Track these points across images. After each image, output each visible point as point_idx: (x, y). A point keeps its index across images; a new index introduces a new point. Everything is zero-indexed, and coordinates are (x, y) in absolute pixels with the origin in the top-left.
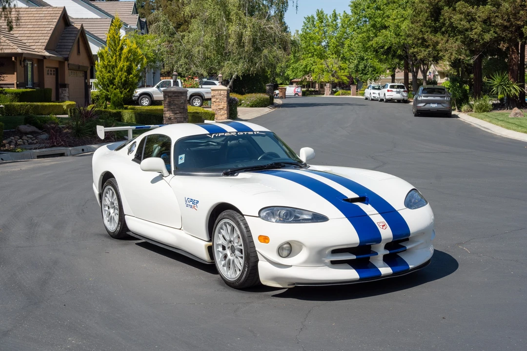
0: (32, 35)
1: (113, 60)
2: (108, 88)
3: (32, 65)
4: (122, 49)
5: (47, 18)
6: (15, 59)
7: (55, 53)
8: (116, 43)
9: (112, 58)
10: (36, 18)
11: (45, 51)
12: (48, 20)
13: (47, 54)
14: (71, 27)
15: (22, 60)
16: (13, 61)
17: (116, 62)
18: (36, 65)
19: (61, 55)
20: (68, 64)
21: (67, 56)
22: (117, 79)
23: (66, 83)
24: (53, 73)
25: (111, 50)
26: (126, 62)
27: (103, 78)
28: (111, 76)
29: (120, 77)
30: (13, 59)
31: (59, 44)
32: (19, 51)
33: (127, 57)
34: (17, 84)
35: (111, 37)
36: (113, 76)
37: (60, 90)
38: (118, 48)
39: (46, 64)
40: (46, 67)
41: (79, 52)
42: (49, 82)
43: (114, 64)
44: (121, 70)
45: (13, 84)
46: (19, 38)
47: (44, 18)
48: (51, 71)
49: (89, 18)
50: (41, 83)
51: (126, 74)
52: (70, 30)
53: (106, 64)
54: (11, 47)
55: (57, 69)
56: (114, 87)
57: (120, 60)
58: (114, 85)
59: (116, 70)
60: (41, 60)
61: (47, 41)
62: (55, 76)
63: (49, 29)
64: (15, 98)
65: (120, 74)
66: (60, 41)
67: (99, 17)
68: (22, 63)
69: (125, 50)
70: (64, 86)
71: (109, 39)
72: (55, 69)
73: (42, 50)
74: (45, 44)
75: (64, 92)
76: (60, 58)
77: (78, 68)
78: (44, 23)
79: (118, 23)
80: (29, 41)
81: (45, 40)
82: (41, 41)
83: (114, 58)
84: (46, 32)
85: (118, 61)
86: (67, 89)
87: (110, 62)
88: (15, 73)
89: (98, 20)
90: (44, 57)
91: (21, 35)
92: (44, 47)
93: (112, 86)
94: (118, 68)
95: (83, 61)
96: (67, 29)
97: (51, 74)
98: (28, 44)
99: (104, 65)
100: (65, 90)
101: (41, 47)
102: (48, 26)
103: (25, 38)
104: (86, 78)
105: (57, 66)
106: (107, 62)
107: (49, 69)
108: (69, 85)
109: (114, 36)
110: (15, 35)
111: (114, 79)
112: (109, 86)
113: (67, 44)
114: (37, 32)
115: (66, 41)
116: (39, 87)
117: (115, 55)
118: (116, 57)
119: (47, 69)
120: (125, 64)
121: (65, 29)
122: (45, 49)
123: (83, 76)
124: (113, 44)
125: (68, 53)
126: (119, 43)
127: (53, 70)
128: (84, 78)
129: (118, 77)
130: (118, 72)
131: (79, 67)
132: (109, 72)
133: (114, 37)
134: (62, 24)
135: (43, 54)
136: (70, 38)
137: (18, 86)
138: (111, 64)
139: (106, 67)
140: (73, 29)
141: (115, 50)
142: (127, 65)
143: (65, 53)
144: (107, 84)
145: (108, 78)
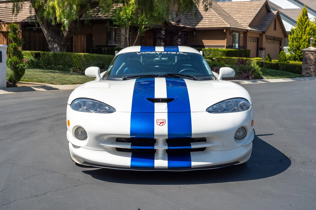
0: (244, 17)
1: (300, 34)
2: (296, 52)
3: (239, 35)
4: (306, 27)
5: (254, 7)
6: (226, 30)
7: (257, 28)
8: (303, 23)
9: (299, 33)
10: (248, 7)
11: (248, 27)
12: (255, 9)
13: (249, 28)
14: (271, 13)
15: (231, 32)
16: (225, 32)
17: (301, 35)
18: (242, 35)
19: (261, 30)
20: (266, 36)
21: (264, 30)
22: (301, 46)
23: (263, 47)
24: (255, 40)
25: (300, 28)
26: (308, 36)
27: (293, 46)
28: (298, 45)
29: (304, 45)
30: (225, 31)
31: (261, 23)
32: (229, 26)
33: (309, 32)
34: (226, 46)
35: (300, 20)
36: (299, 45)
37: (259, 52)
38: (304, 27)
39: (249, 35)
41: (275, 28)
42: (251, 46)
43: (300, 37)
44: (305, 41)
45: (224, 46)
46: (235, 19)
47: (253, 7)
48: (253, 39)
50: (245, 46)
51: (307, 43)
52: (270, 14)
53: (295, 36)
54: (225, 24)
55: (258, 38)
56: (300, 51)
57: (305, 34)
58: (300, 50)
59: (301, 41)
60: (246, 32)
61: (251, 21)
62: (256, 43)
63: (254, 14)
64: (224, 54)
65: (303, 43)
66: (262, 21)
67: (300, 8)
68: (231, 33)
69: (308, 29)
70: (262, 49)
71: (298, 21)
73: (246, 26)
74: (249, 23)
75: (261, 53)
77: (274, 39)
78: (252, 10)
79: (305, 11)
80: (241, 21)
81: (250, 20)
82: (248, 21)
83: (301, 33)
84: (251, 15)
85: (303, 35)
86: (264, 51)
87: (298, 35)
88: (226, 39)
89: (299, 10)
90: (247, 30)
91: (237, 18)
92: (248, 25)
93: (298, 51)
94: (303, 40)
95: (278, 34)
96: (269, 14)
97: (253, 41)
98: (239, 23)
99: (294, 37)
100: (262, 52)
101: (246, 24)
102: (254, 12)
103: (239, 19)
104: (281, 45)
105: (258, 36)
106: (296, 35)
107: (252, 38)
108: (265, 48)
109: (302, 19)
110: (234, 18)
111: (300, 46)
112: (296, 51)
113: (266, 23)
114: (246, 16)
115: (266, 21)
116: (243, 49)
117: (301, 31)
118: (302, 32)
119: (250, 38)
120: (307, 37)
121: (267, 14)
122: (249, 26)
123: (279, 44)
124: (301, 24)
125: (266, 28)
126: (305, 24)
127: (255, 39)
128: (279, 45)
129: (302, 45)
130: (303, 42)
131: (275, 37)
132: (297, 42)
133: (302, 20)
134: (265, 10)
135: (247, 29)
136: (269, 20)
137: (227, 47)
138: (298, 37)
139: (295, 39)
140: (272, 14)
141: (302, 28)
142: (308, 38)
143: (264, 29)
144: (295, 50)
145: (296, 46)
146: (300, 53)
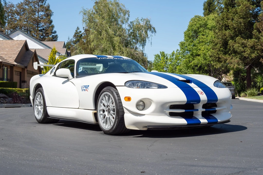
0: (8, 54)
3: (7, 69)
7: (20, 64)
8: (54, 61)
11: (14, 62)
12: (17, 47)
13: (15, 63)
14: (29, 50)
15: (2, 66)
18: (9, 69)
19: (23, 65)
20: (27, 70)
21: (26, 66)
23: (25, 80)
24: (18, 74)
31: (22, 59)
32: (0, 60)
35: (51, 58)
37: (22, 84)
39: (15, 69)
40: (15, 71)
42: (16, 79)
47: (15, 45)
49: (39, 48)
50: (12, 79)
52: (29, 52)
55: (21, 73)
60: (12, 66)
61: (16, 57)
62: (19, 77)
63: (17, 51)
66: (23, 58)
67: (45, 49)
72: (19, 73)
73: (13, 62)
74: (15, 58)
76: (23, 66)
77: (32, 73)
78: (15, 48)
79: (55, 51)
80: (6, 57)
81: (15, 56)
82: (12, 57)
84: (15, 52)
90: (14, 65)
91: (2, 54)
92: (14, 60)
96: (27, 52)
97: (17, 75)
100: (25, 84)
101: (12, 60)
102: (17, 49)
103: (4, 55)
105: (21, 71)
107: (17, 72)
108: (27, 81)
109: (52, 57)
114: (10, 52)
115: (26, 58)
119: (15, 72)
122: (14, 61)
124: (52, 62)
127: (18, 73)
133: (53, 58)
134: (24, 49)
135: (13, 64)
136: (28, 57)
140: (30, 52)
143: (26, 64)
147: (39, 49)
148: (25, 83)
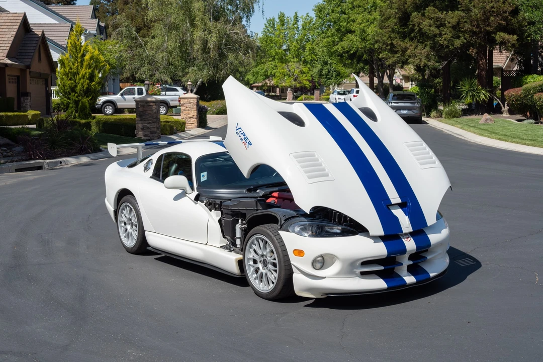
1: (75, 67)
2: (69, 96)
4: (83, 55)
5: (7, 24)
7: (18, 61)
8: (78, 49)
9: (74, 65)
11: (6, 59)
12: (9, 27)
13: (9, 62)
14: (32, 33)
17: (77, 69)
19: (22, 62)
20: (30, 72)
21: (28, 64)
22: (79, 86)
23: (28, 91)
24: (14, 81)
25: (73, 57)
26: (89, 69)
27: (64, 86)
28: (72, 84)
29: (82, 85)
31: (19, 51)
33: (89, 64)
35: (72, 43)
36: (74, 84)
37: (22, 99)
38: (80, 55)
39: (8, 72)
40: (8, 76)
41: (40, 59)
42: (11, 90)
43: (75, 71)
44: (83, 77)
47: (4, 24)
48: (12, 79)
50: (3, 92)
51: (88, 81)
52: (31, 36)
53: (67, 71)
55: (18, 77)
56: (76, 95)
57: (82, 67)
58: (76, 93)
59: (78, 77)
60: (3, 68)
61: (8, 48)
62: (16, 85)
65: (82, 81)
66: (21, 48)
67: (57, 23)
69: (87, 57)
70: (27, 94)
71: (70, 45)
72: (16, 78)
73: (3, 58)
74: (6, 51)
75: (26, 101)
76: (22, 65)
77: (40, 76)
78: (4, 30)
79: (80, 29)
81: (6, 47)
82: (2, 48)
83: (76, 65)
84: (6, 39)
85: (79, 68)
86: (29, 98)
87: (71, 69)
89: (57, 25)
90: (6, 65)
92: (5, 55)
93: (73, 94)
94: (80, 75)
95: (43, 68)
96: (28, 36)
97: (12, 82)
99: (66, 72)
100: (27, 99)
101: (2, 54)
102: (9, 33)
104: (47, 85)
105: (18, 74)
106: (68, 69)
107: (11, 77)
108: (31, 93)
109: (75, 42)
111: (76, 86)
112: (70, 94)
113: (29, 51)
115: (27, 48)
117: (76, 62)
118: (78, 63)
119: (9, 78)
120: (87, 71)
121: (25, 35)
122: (6, 57)
123: (44, 84)
124: (75, 51)
125: (30, 60)
126: (80, 49)
127: (14, 78)
128: (44, 86)
130: (80, 79)
131: (40, 74)
132: (70, 79)
133: (76, 44)
134: (23, 31)
135: (4, 62)
136: (30, 45)
138: (72, 71)
139: (67, 74)
140: (34, 36)
141: (76, 57)
142: (89, 72)
143: (27, 60)
144: (69, 92)
145: (70, 86)
146: (77, 97)
147: (46, 24)
148: (28, 96)
